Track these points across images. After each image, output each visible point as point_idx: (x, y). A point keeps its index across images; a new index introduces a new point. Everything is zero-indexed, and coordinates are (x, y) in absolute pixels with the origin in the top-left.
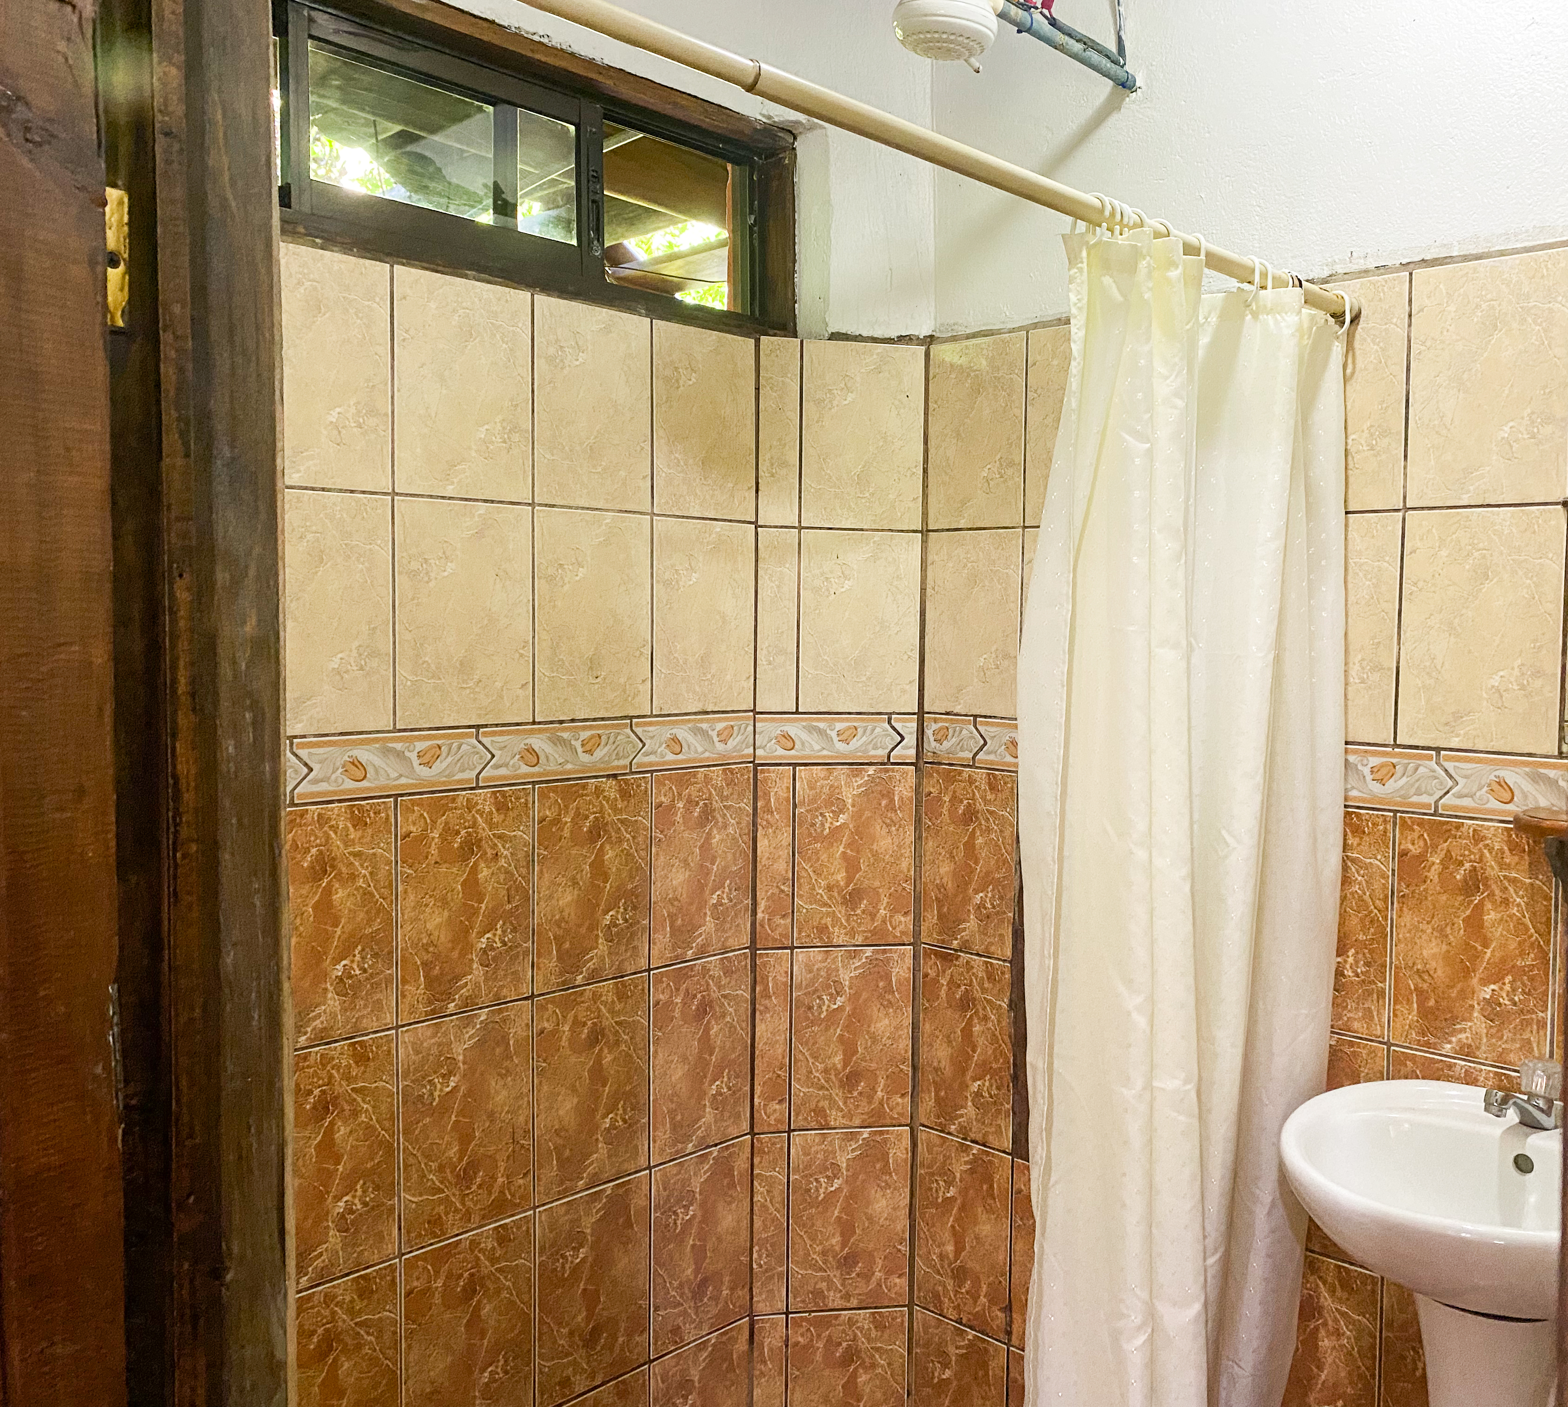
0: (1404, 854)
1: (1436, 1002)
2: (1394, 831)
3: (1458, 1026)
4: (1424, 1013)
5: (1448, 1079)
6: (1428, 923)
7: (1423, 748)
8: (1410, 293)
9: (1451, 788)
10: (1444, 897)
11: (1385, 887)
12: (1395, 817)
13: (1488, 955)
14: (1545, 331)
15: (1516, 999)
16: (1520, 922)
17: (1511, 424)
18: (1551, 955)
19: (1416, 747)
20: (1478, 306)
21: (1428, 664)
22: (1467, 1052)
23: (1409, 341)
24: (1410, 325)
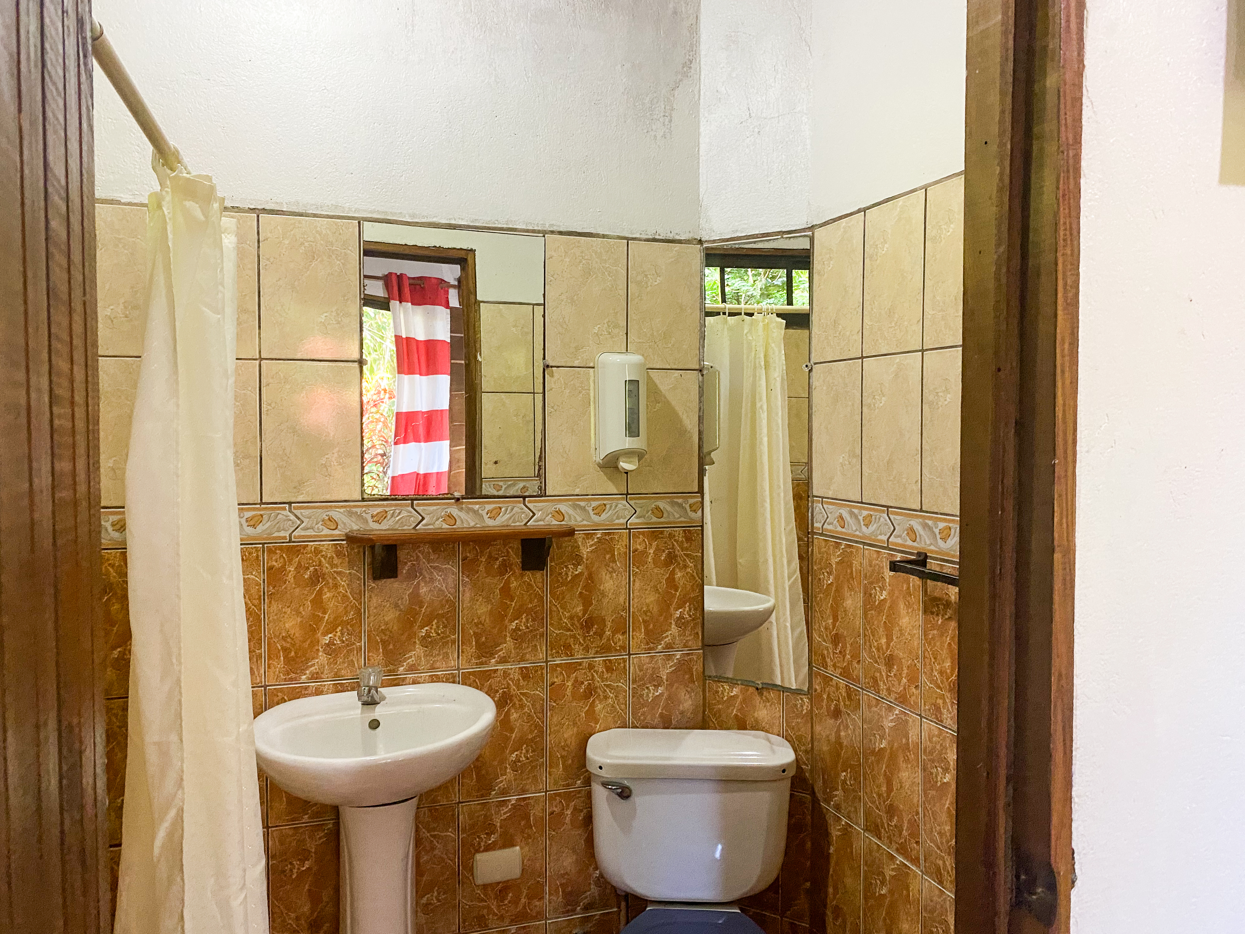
0: (270, 568)
1: (295, 653)
2: (263, 555)
3: (310, 664)
4: (288, 661)
5: (305, 696)
6: (288, 607)
7: (280, 503)
8: (258, 227)
9: (299, 525)
10: (297, 590)
11: (259, 591)
12: (263, 547)
13: (327, 618)
14: (343, 264)
15: (344, 639)
16: (344, 596)
17: (326, 314)
18: (363, 610)
19: (276, 503)
20: (302, 244)
21: (281, 453)
22: (316, 677)
23: (259, 257)
24: (259, 247)
